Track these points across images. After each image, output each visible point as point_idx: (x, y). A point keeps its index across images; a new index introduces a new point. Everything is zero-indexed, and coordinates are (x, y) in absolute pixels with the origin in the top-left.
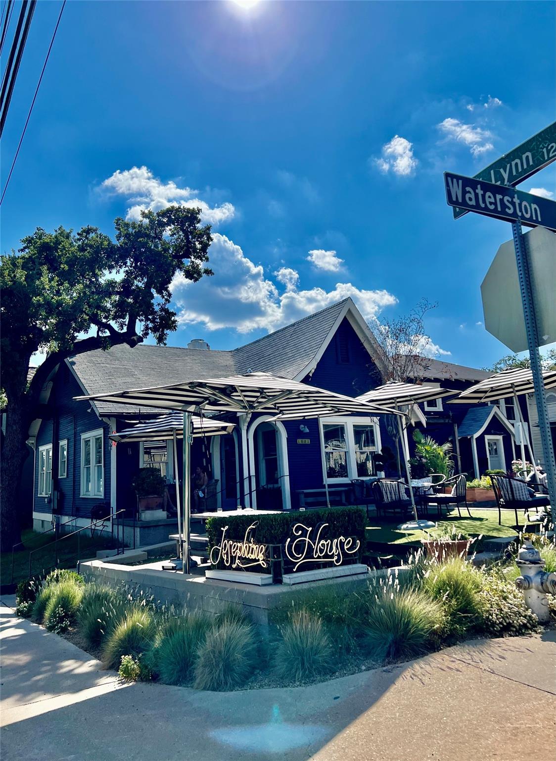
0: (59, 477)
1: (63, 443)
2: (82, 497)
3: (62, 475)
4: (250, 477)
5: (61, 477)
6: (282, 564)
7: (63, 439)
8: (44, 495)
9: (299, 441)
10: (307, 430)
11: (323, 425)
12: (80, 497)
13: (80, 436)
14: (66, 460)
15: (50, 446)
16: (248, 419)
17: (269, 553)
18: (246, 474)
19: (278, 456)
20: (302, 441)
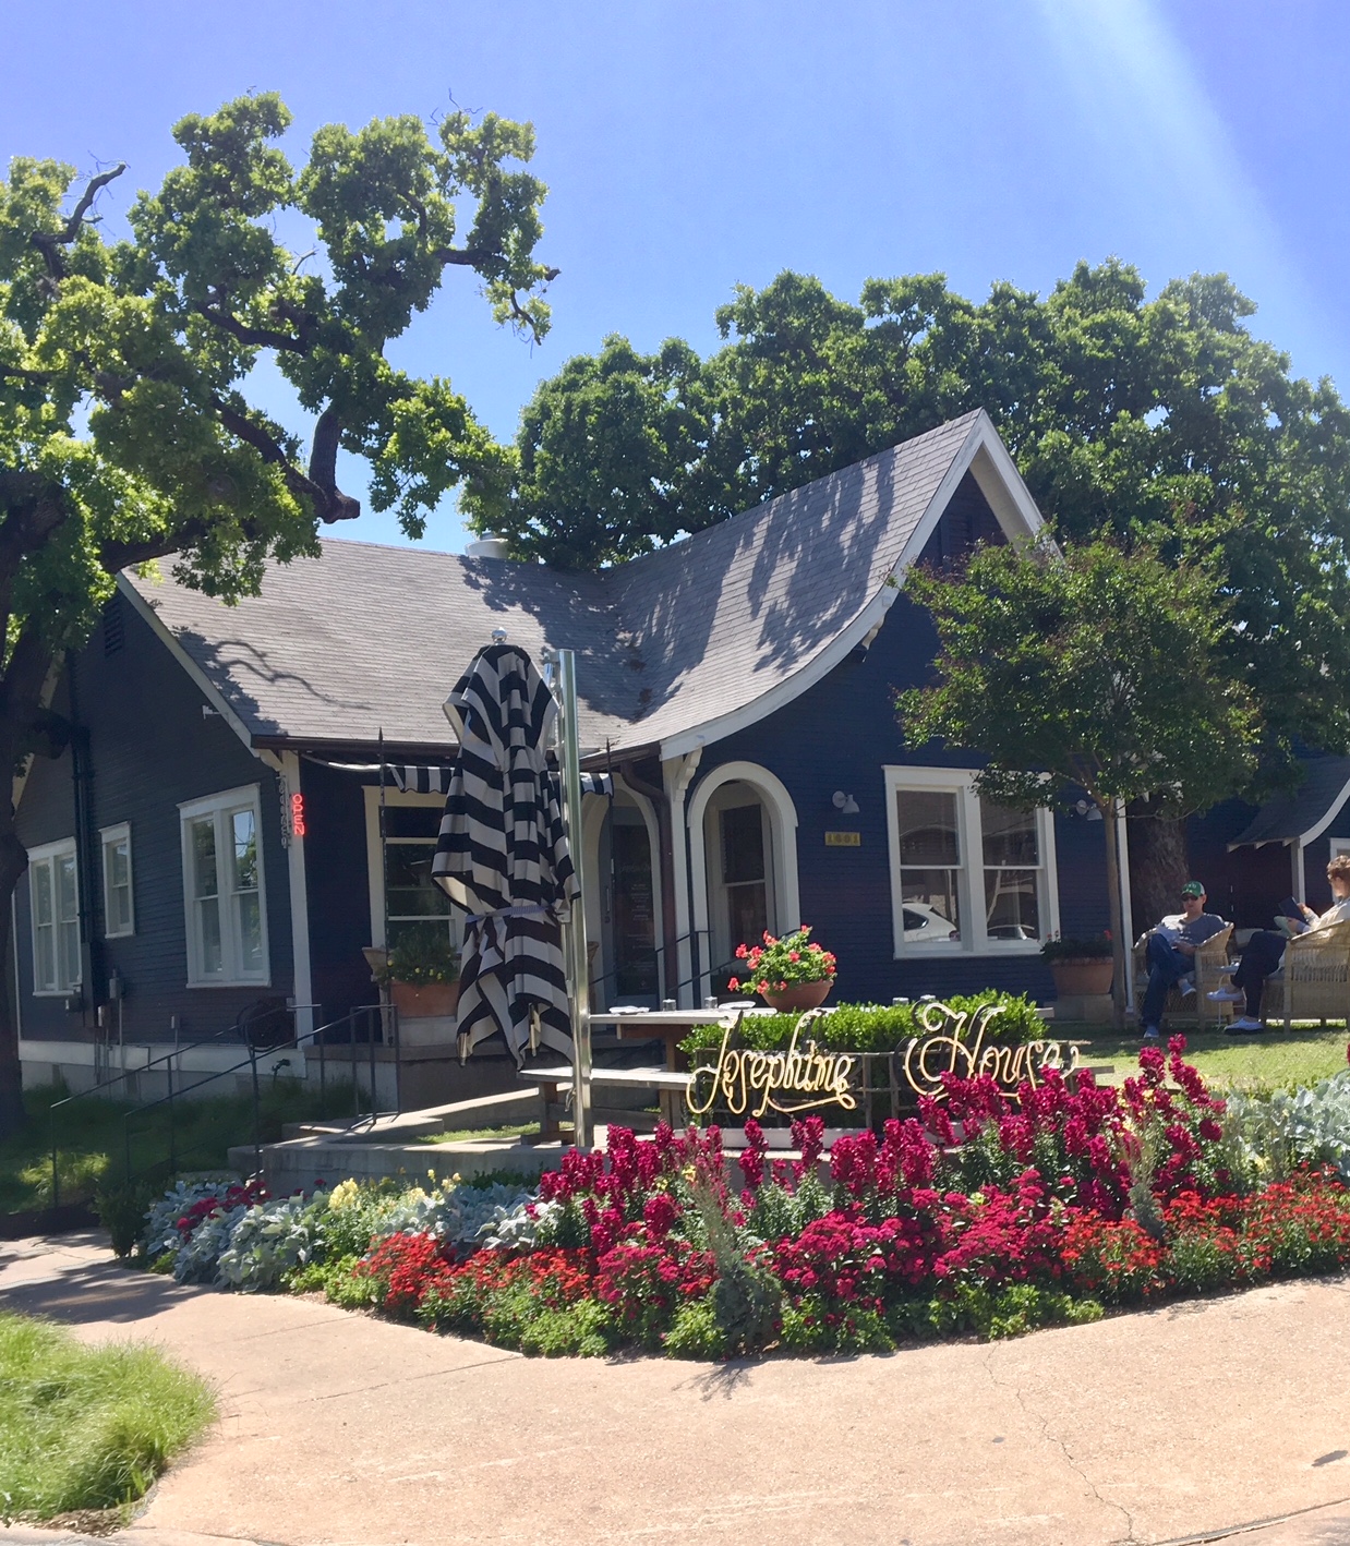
0: (108, 936)
1: (116, 837)
2: (193, 986)
3: (119, 928)
4: (694, 936)
5: (114, 935)
6: (895, 1101)
7: (116, 822)
8: (54, 989)
9: (831, 838)
10: (853, 808)
11: (898, 793)
12: (188, 986)
13: (178, 811)
14: (129, 883)
15: (67, 847)
16: (691, 772)
17: (860, 1075)
18: (682, 927)
19: (767, 880)
20: (838, 838)
